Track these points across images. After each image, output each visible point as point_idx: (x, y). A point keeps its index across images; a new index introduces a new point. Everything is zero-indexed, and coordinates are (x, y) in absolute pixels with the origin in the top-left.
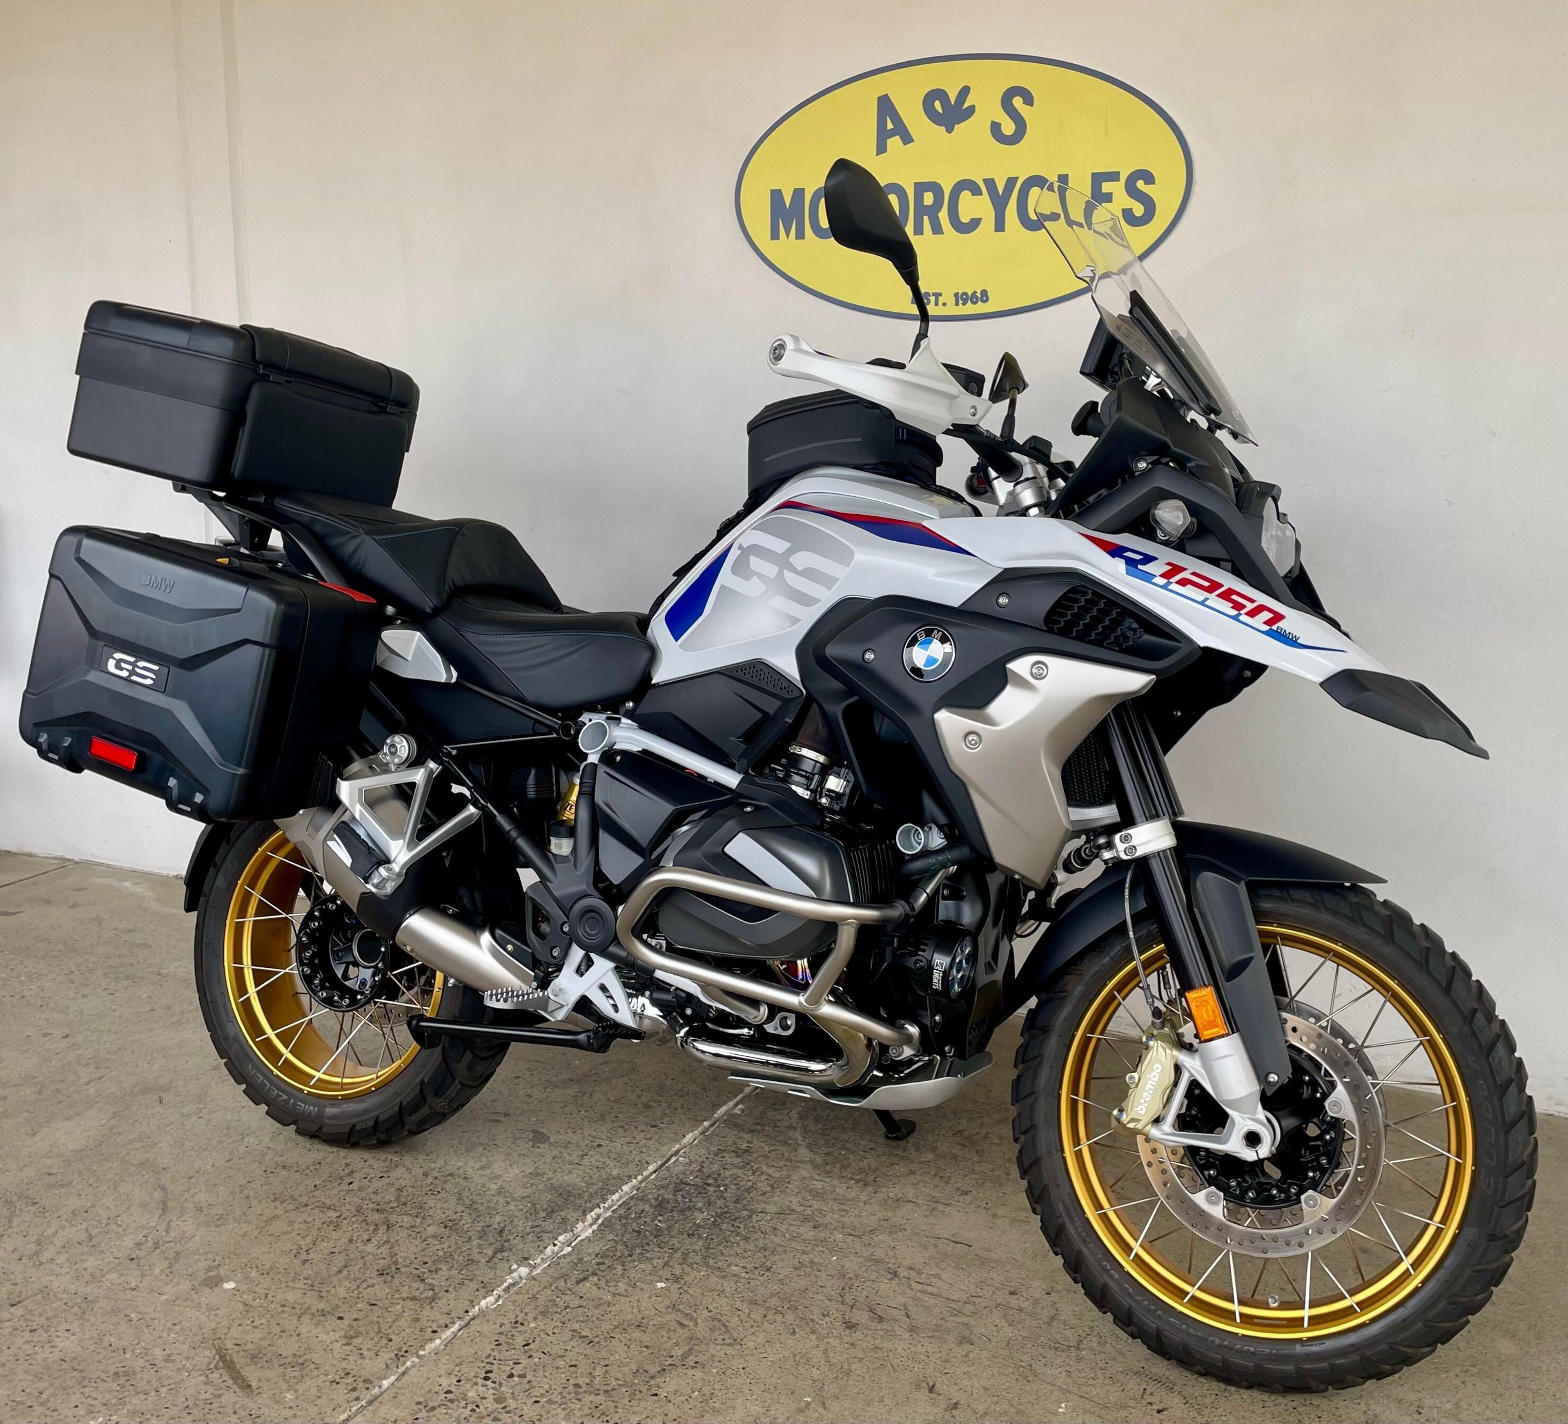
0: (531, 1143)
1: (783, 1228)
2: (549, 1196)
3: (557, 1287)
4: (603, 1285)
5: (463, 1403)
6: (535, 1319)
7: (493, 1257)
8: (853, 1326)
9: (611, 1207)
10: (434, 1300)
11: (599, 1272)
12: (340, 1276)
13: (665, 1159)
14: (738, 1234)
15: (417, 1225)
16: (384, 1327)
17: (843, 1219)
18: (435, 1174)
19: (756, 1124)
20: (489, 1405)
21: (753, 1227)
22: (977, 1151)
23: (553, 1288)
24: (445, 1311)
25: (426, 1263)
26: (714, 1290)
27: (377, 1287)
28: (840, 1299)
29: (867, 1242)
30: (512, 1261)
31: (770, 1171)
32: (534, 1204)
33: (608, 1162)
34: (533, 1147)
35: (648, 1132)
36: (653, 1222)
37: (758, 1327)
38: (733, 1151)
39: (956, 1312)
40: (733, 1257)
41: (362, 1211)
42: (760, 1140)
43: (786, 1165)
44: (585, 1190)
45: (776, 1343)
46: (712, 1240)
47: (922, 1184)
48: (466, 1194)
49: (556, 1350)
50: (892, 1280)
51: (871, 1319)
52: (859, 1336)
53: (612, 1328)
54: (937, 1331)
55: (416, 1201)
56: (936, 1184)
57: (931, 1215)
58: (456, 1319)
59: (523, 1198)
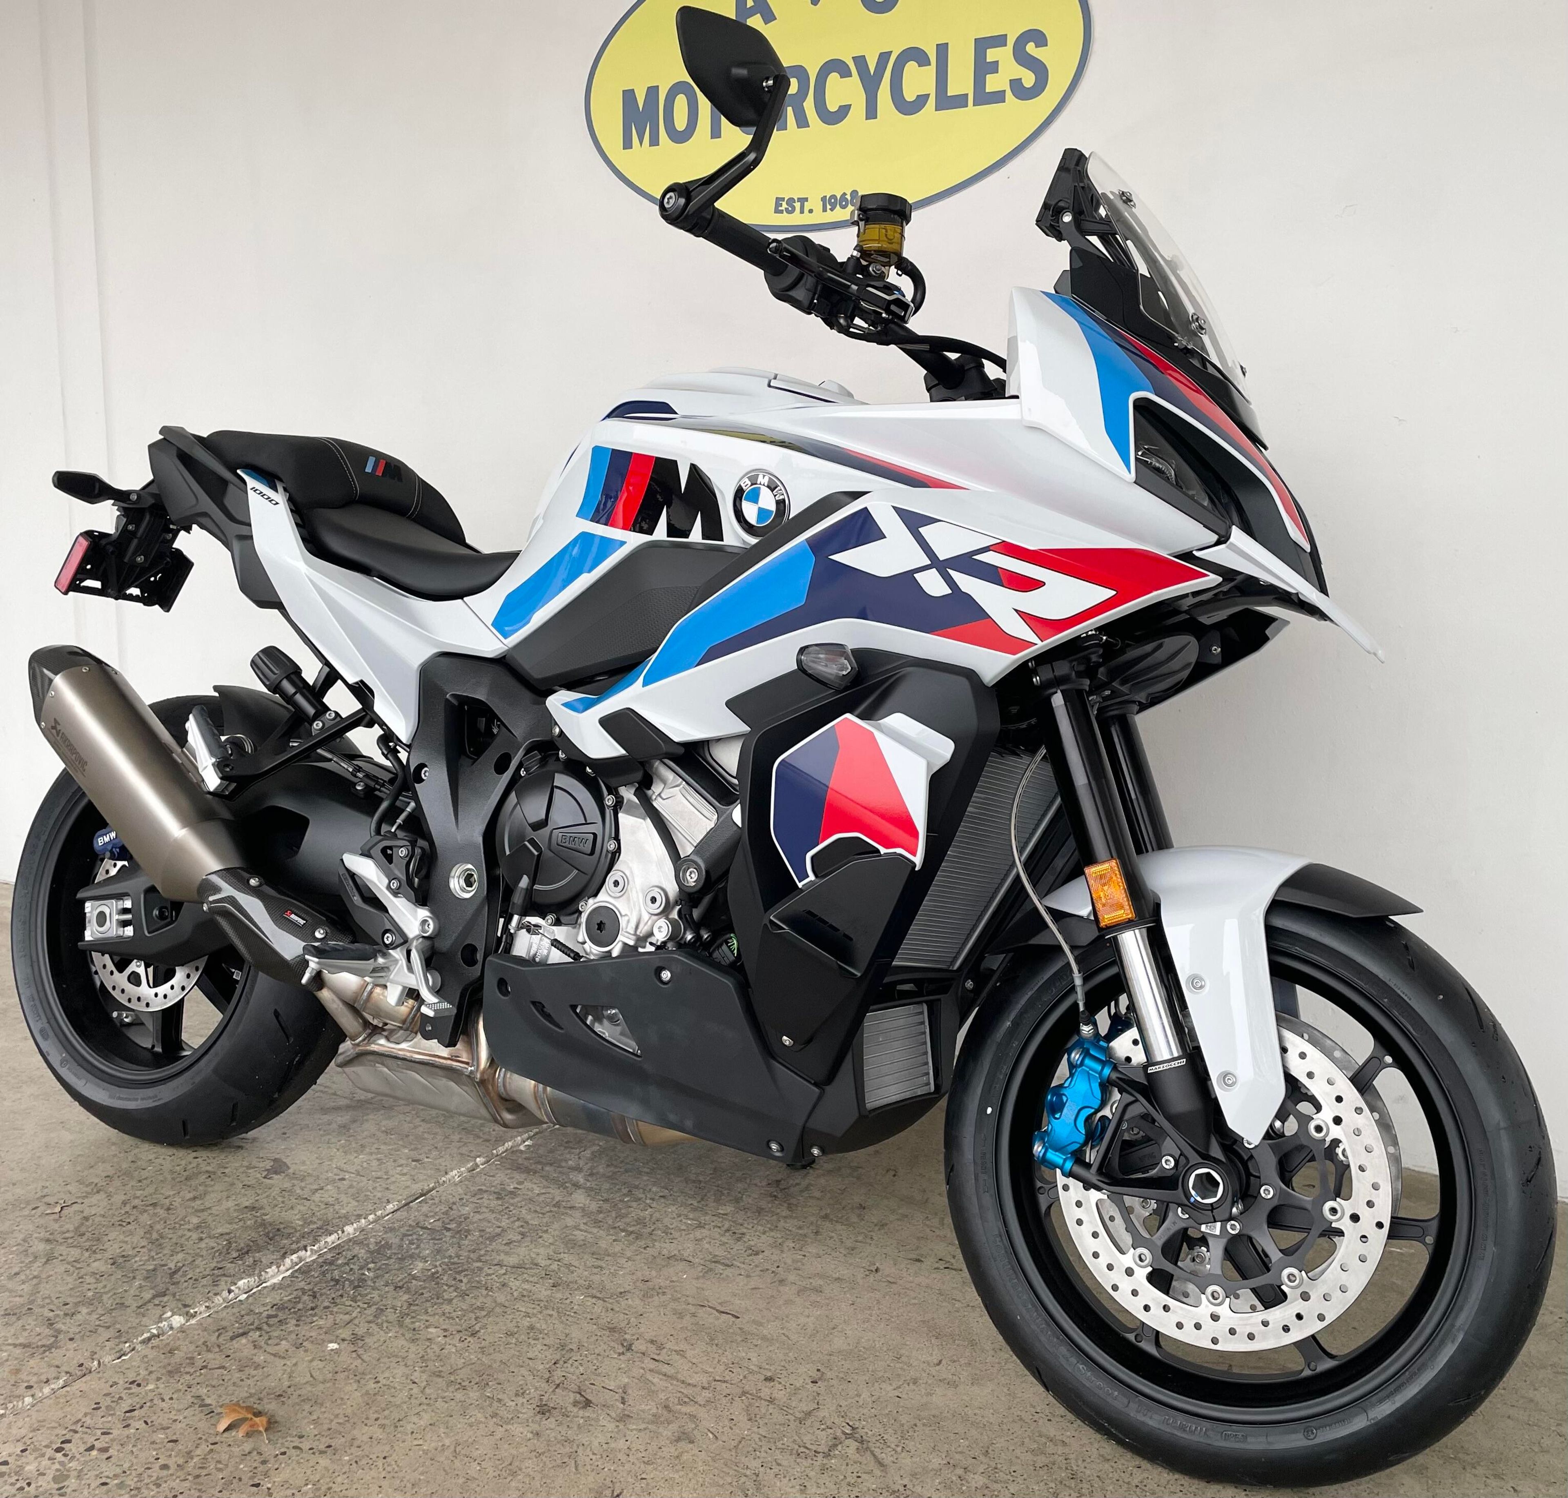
0: (264, 1174)
1: (514, 1284)
2: (253, 1234)
3: (205, 1343)
4: (261, 1343)
5: (11, 1481)
6: (158, 1379)
7: (149, 1301)
8: (549, 1411)
9: (321, 1248)
10: (50, 1348)
11: (265, 1327)
13: (411, 1199)
14: (455, 1291)
15: (83, 1258)
18: (136, 1202)
19: (539, 1163)
20: (44, 1484)
21: (478, 1282)
22: (789, 1204)
23: (201, 1342)
24: (57, 1363)
25: (66, 1303)
26: (396, 1356)
28: (548, 1375)
29: (610, 1305)
30: (167, 1308)
31: (528, 1216)
32: (230, 1241)
33: (343, 1197)
34: (265, 1177)
35: (407, 1165)
36: (361, 1268)
37: (428, 1404)
38: (495, 1193)
39: (687, 1400)
40: (437, 1317)
41: (29, 1240)
42: (534, 1180)
43: (551, 1211)
44: (299, 1228)
45: (442, 1426)
46: (422, 1294)
47: (708, 1239)
48: (158, 1227)
49: (161, 1419)
50: (623, 1353)
51: (575, 1403)
52: (551, 1423)
53: (247, 1395)
54: (653, 1422)
55: (96, 1232)
56: (724, 1239)
57: (703, 1277)
58: (63, 1374)
59: (221, 1234)
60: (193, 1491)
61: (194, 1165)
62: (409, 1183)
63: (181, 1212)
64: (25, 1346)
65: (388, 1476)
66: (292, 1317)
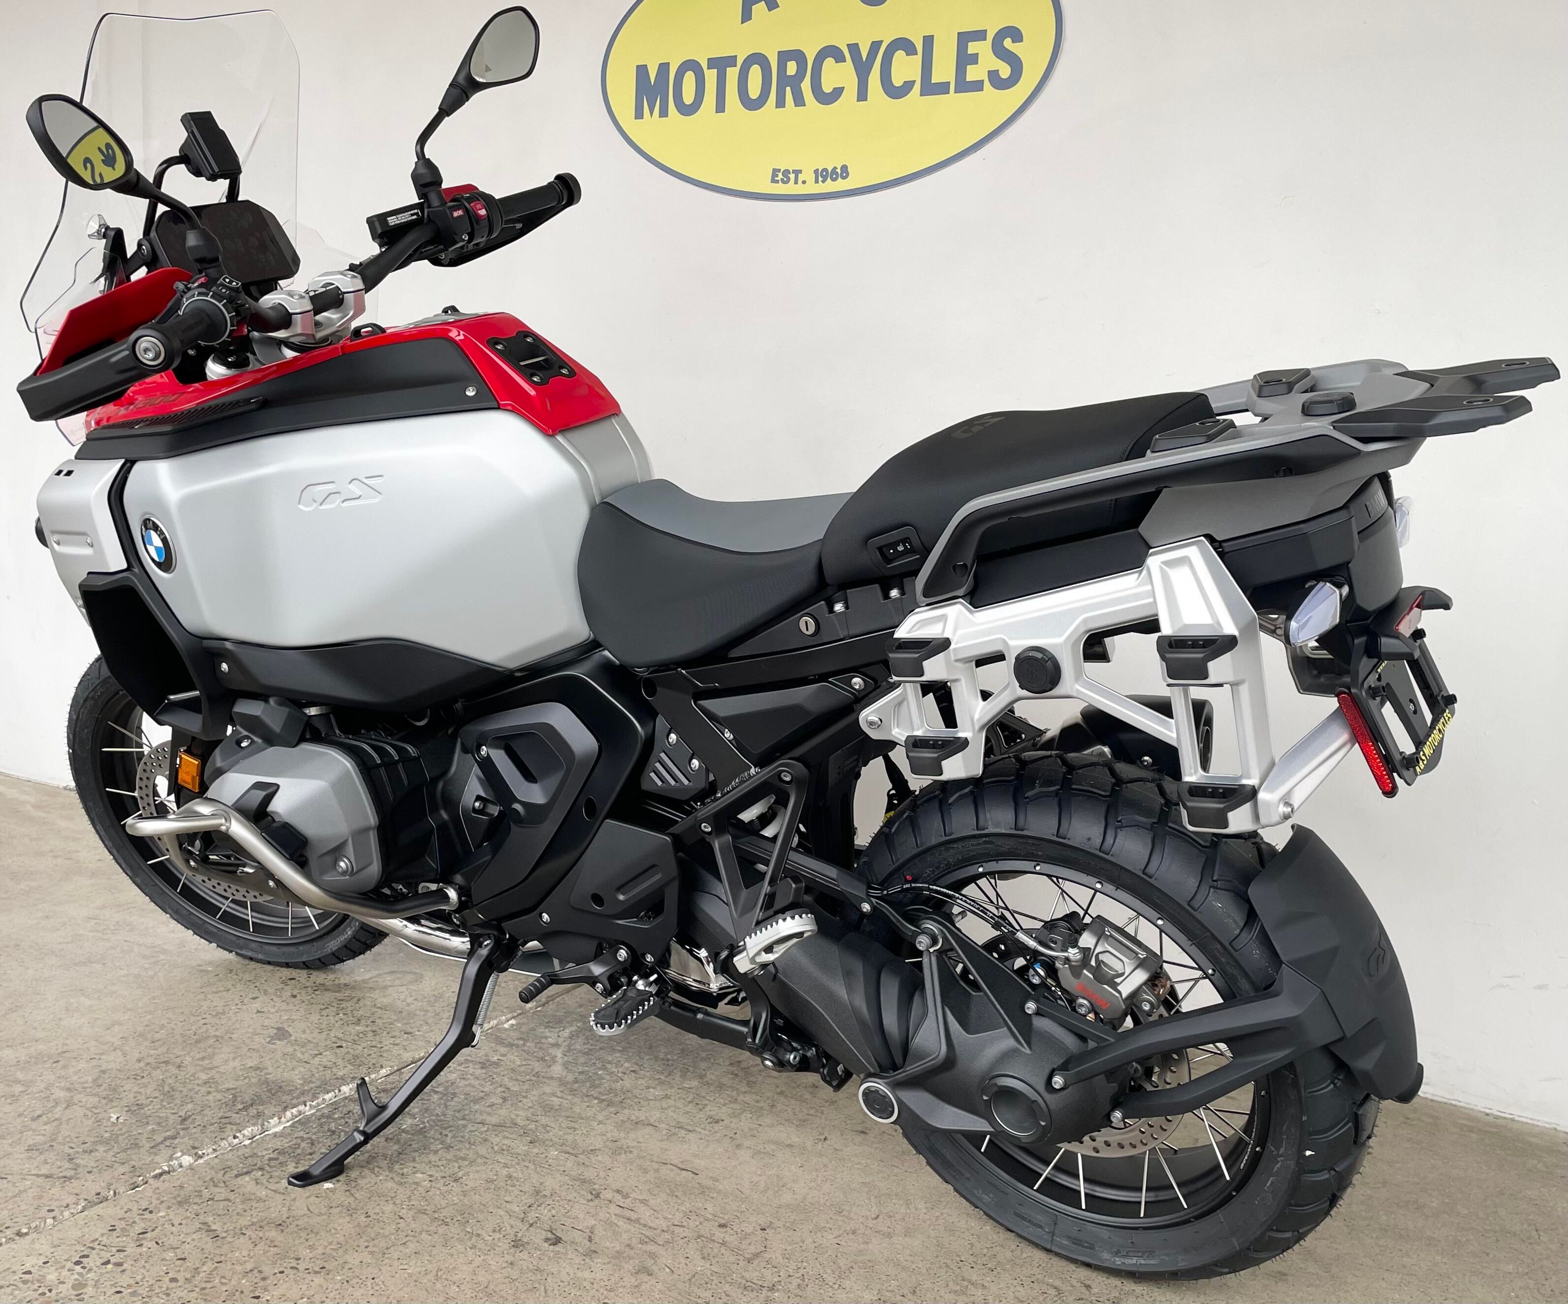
0: (268, 1040)
1: (495, 1140)
2: (257, 1090)
3: (212, 1179)
4: (264, 1181)
5: (35, 1286)
6: (169, 1208)
7: (161, 1144)
8: (522, 1245)
9: (319, 1105)
10: (70, 1179)
11: (267, 1168)
13: (403, 1065)
14: (441, 1143)
17: (565, 1136)
18: (150, 1060)
19: (521, 1039)
20: (64, 1291)
21: (463, 1137)
22: (748, 1082)
23: (208, 1178)
24: (77, 1192)
25: (85, 1143)
26: (385, 1196)
29: (582, 1161)
30: (178, 1149)
31: (510, 1084)
32: (235, 1096)
33: (340, 1062)
34: (269, 1043)
35: (399, 1037)
37: (413, 1236)
38: (479, 1062)
39: (647, 1240)
40: (424, 1165)
42: (516, 1054)
43: (531, 1080)
44: (299, 1087)
45: (426, 1254)
47: (672, 1109)
48: (170, 1081)
49: (173, 1241)
50: (592, 1200)
51: (547, 1240)
52: (524, 1255)
53: (249, 1224)
54: (616, 1258)
55: (113, 1084)
56: (688, 1109)
57: (668, 1139)
58: (82, 1201)
59: (228, 1090)
60: (199, 1300)
62: (401, 1052)
63: (191, 1069)
64: (47, 1177)
65: (376, 1294)
66: (292, 1161)
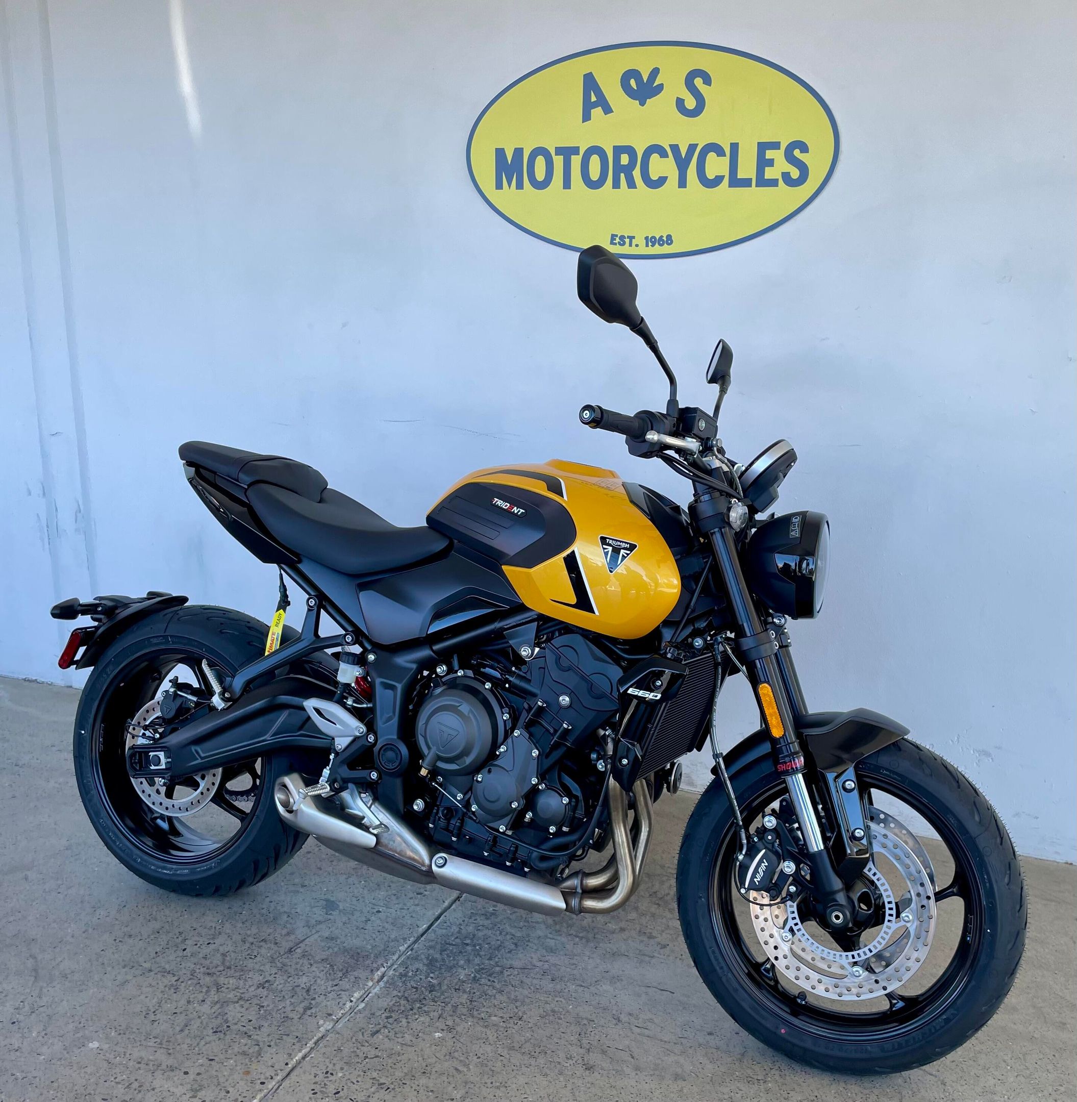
0: (324, 911)
1: (528, 981)
2: (343, 958)
3: (356, 1040)
4: (393, 1037)
6: (342, 1069)
7: (304, 1013)
8: (591, 1067)
9: (392, 965)
10: (260, 1055)
11: (389, 1026)
12: (183, 1034)
14: (494, 988)
15: (240, 987)
16: (222, 1080)
17: (573, 972)
18: (251, 939)
21: (505, 981)
23: (354, 1040)
24: (270, 1064)
25: (250, 1021)
26: (480, 1038)
27: (213, 1043)
29: (594, 991)
30: (318, 1016)
31: (513, 931)
32: (332, 965)
33: (387, 925)
34: (327, 914)
35: (415, 898)
36: (426, 978)
37: (517, 1070)
38: (483, 914)
39: (669, 1052)
40: (492, 1009)
41: (195, 974)
44: (370, 951)
45: (533, 1083)
46: (474, 993)
47: (631, 939)
48: (277, 958)
49: (360, 1096)
50: (617, 1024)
52: (597, 1076)
53: (403, 1074)
54: (656, 1069)
55: (238, 965)
57: (640, 966)
58: (279, 1071)
59: (323, 960)
61: (273, 907)
62: (423, 912)
64: (242, 1054)
66: (402, 1017)
